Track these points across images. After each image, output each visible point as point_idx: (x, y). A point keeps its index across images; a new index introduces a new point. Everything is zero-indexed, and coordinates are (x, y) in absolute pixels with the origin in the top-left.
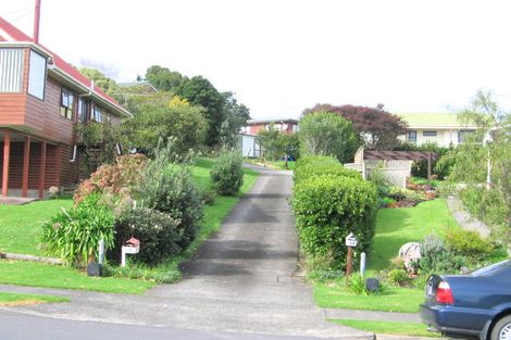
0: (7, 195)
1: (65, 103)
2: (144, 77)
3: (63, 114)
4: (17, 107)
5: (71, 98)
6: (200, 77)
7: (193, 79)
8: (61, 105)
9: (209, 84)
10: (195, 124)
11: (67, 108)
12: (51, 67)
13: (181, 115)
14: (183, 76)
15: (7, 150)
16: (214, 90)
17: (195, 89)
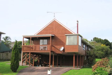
0: (74, 67)
1: (84, 47)
2: (92, 40)
3: (83, 49)
4: (76, 48)
5: (85, 45)
6: (106, 39)
7: (104, 40)
8: (83, 47)
9: (108, 41)
10: (108, 50)
11: (84, 48)
12: (82, 39)
13: (105, 48)
14: (102, 39)
15: (74, 57)
16: (109, 42)
17: (105, 42)
